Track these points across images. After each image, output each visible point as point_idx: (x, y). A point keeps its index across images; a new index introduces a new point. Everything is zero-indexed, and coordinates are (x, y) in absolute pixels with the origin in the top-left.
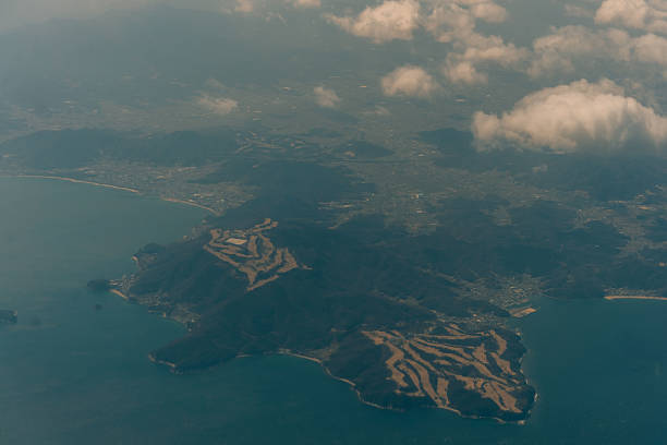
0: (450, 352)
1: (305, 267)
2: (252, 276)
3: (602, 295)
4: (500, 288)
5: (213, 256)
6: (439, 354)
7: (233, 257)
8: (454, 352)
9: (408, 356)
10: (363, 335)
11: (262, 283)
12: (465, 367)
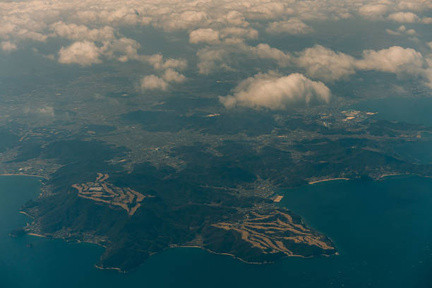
0: (269, 226)
1: (149, 196)
2: (125, 206)
3: (307, 182)
4: (253, 188)
5: (89, 199)
6: (266, 228)
7: (101, 198)
8: (272, 226)
9: (250, 233)
10: (213, 227)
11: (134, 209)
12: (285, 232)
